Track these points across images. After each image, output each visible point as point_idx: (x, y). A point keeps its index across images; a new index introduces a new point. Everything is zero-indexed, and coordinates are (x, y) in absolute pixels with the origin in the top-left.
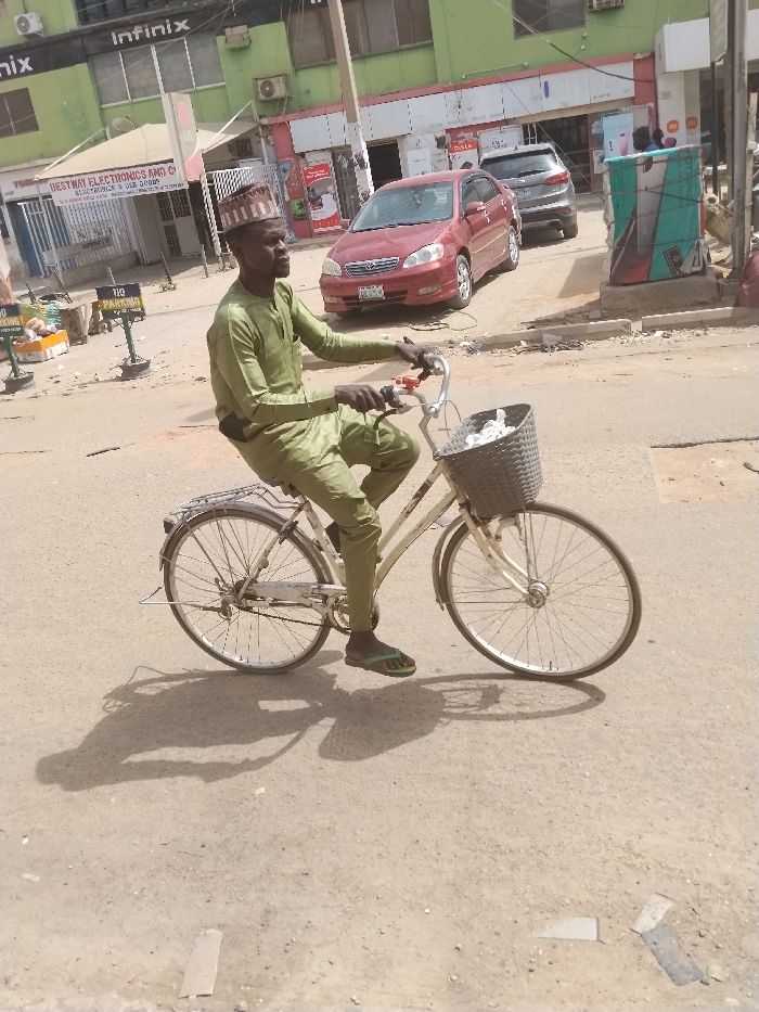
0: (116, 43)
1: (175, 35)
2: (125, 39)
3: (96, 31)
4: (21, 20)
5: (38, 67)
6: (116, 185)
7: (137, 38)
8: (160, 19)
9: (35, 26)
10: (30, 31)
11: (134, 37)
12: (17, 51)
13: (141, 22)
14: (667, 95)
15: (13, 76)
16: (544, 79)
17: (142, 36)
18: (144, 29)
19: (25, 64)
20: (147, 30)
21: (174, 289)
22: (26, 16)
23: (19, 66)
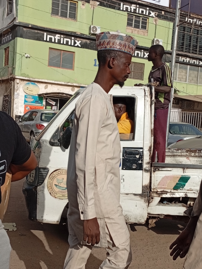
0: (180, 60)
2: (184, 60)
4: (157, 40)
7: (187, 62)
8: (196, 59)
11: (186, 61)
13: (190, 57)
15: (141, 57)
17: (189, 61)
18: (190, 60)
20: (191, 60)
23: (144, 55)
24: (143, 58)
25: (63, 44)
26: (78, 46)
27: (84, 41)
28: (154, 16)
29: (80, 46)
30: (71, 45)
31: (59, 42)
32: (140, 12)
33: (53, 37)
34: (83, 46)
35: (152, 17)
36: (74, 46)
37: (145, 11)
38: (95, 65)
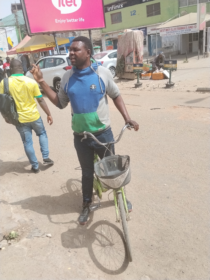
6: (178, 31)
21: (187, 62)
25: (116, 9)
26: (122, 8)
27: (124, 3)
29: (123, 7)
30: (119, 9)
31: (114, 10)
33: (111, 8)
34: (124, 6)
36: (120, 8)
38: (131, 15)
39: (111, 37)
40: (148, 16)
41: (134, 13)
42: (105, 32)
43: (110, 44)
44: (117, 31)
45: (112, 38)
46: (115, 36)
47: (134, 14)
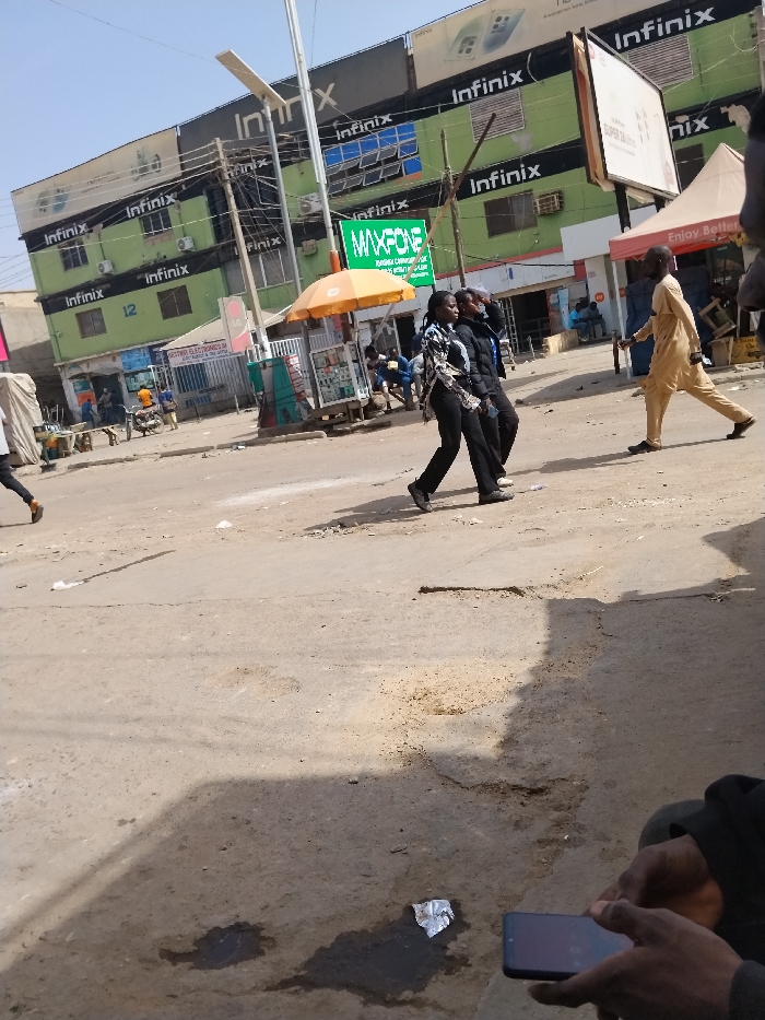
1: (273, 247)
3: (223, 247)
4: (181, 242)
5: (192, 271)
7: (250, 249)
9: (188, 245)
10: (186, 248)
12: (180, 261)
13: (251, 240)
14: (593, 274)
15: (178, 277)
16: (508, 266)
18: (253, 245)
19: (185, 271)
20: (255, 245)
22: (183, 239)
23: (181, 271)
24: (182, 276)
26: (101, 298)
28: (174, 201)
29: (102, 296)
30: (94, 301)
32: (154, 207)
33: (74, 298)
34: (107, 294)
35: (172, 203)
37: (158, 200)
38: (127, 316)
39: (86, 370)
40: (165, 317)
41: (131, 311)
42: (69, 359)
43: (85, 388)
44: (96, 356)
45: (90, 373)
46: (95, 368)
47: (131, 314)
